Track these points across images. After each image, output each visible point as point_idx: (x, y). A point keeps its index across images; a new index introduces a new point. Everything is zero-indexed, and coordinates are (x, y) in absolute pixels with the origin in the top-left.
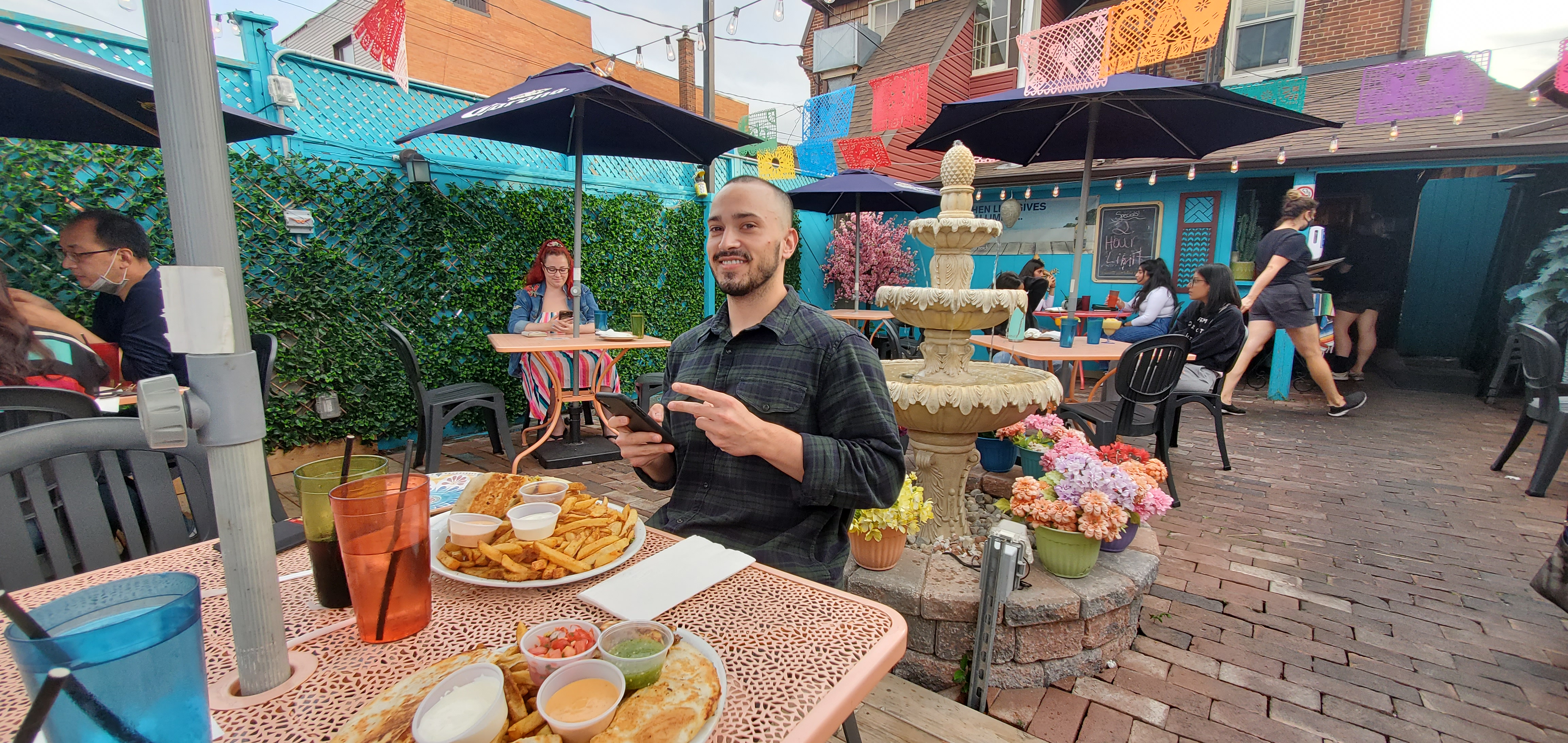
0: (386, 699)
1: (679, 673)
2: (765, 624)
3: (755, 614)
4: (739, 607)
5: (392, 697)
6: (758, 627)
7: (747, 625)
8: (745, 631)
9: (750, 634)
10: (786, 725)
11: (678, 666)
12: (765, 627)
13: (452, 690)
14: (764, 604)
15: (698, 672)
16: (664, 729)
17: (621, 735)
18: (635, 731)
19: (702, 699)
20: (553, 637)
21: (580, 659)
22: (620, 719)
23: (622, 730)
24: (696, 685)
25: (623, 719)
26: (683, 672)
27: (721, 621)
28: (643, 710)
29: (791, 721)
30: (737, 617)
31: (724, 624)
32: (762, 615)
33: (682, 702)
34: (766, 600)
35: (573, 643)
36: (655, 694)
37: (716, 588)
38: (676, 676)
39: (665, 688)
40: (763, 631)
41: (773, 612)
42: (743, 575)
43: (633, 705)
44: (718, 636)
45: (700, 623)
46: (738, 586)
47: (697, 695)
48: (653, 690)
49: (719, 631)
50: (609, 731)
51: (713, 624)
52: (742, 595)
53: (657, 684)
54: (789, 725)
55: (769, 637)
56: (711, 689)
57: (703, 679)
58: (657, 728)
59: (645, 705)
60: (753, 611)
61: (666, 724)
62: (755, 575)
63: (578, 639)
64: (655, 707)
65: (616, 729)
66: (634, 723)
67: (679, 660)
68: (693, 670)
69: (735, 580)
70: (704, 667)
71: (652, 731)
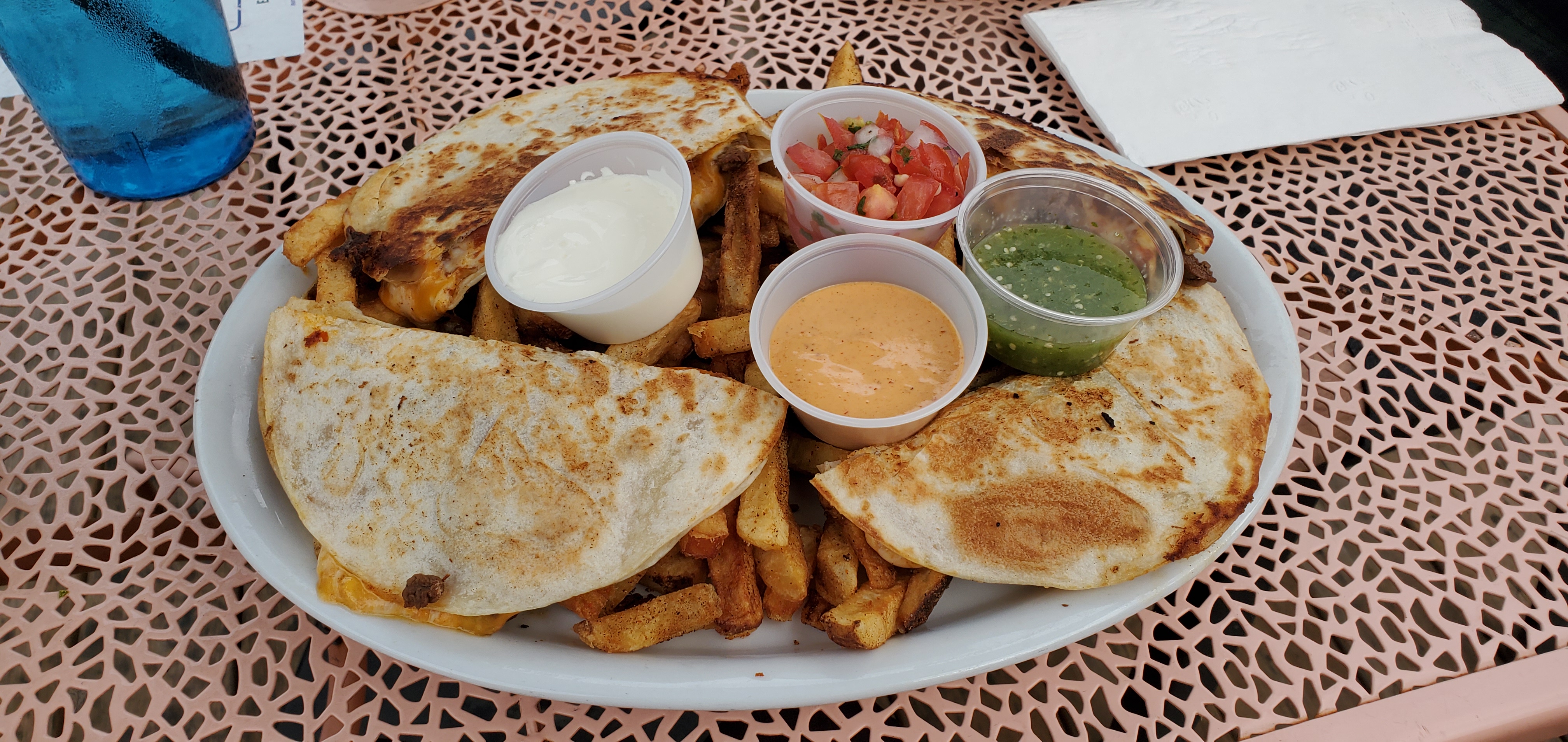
0: (509, 118)
1: (1157, 379)
2: (1493, 316)
3: (1476, 273)
4: (1435, 229)
5: (520, 120)
6: (1465, 317)
7: (1434, 297)
8: (1420, 311)
9: (1430, 327)
10: (1404, 662)
11: (1166, 356)
12: (1486, 329)
13: (598, 175)
14: (1518, 252)
15: (1215, 400)
16: (1043, 525)
17: (927, 478)
18: (967, 489)
19: (1186, 495)
20: (863, 137)
21: (897, 234)
22: (943, 437)
23: (935, 468)
24: (1189, 440)
25: (948, 439)
26: (1171, 382)
27: (1363, 249)
28: (1011, 442)
29: (1427, 662)
30: (1414, 259)
31: (1367, 262)
32: (1496, 283)
33: (1125, 475)
34: (1532, 240)
35: (901, 178)
36: (1060, 413)
37: (1393, 143)
38: (1145, 386)
39: (1096, 409)
40: (1475, 337)
41: (1535, 292)
42: (1497, 130)
43: (991, 415)
44: (1332, 289)
45: (1300, 227)
46: (1466, 160)
47: (1177, 475)
48: (1061, 398)
49: (1341, 276)
50: (904, 453)
51: (1333, 248)
52: (1464, 195)
53: (1081, 385)
54: (1414, 667)
55: (1485, 363)
56: (1225, 476)
57: (1217, 431)
58: (1025, 511)
59: (1022, 430)
60: (1474, 261)
61: (1054, 514)
62: (1538, 147)
63: (920, 173)
64: (1047, 450)
65: (922, 457)
66: (973, 466)
67: (1174, 340)
68: (1203, 389)
69: (1464, 136)
70: (1240, 394)
71: (1011, 514)
